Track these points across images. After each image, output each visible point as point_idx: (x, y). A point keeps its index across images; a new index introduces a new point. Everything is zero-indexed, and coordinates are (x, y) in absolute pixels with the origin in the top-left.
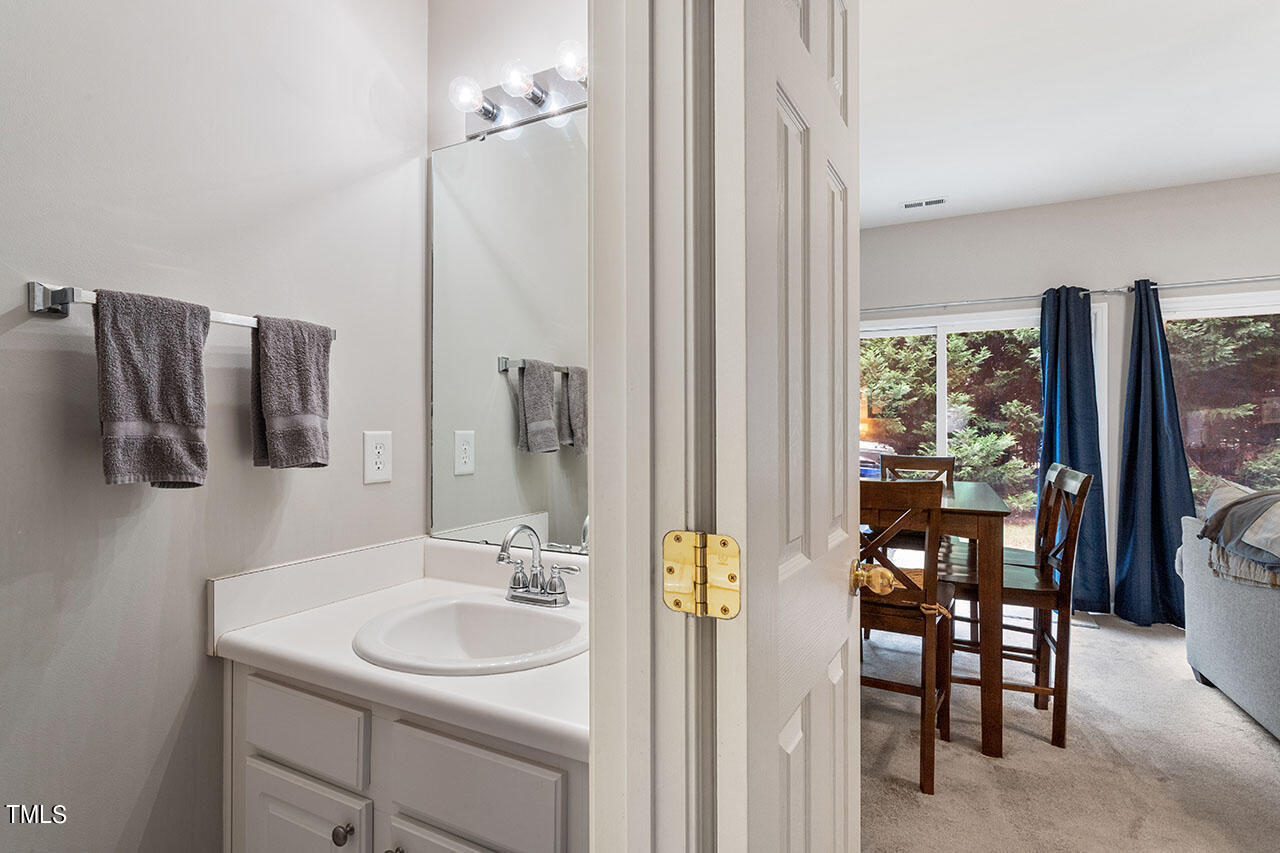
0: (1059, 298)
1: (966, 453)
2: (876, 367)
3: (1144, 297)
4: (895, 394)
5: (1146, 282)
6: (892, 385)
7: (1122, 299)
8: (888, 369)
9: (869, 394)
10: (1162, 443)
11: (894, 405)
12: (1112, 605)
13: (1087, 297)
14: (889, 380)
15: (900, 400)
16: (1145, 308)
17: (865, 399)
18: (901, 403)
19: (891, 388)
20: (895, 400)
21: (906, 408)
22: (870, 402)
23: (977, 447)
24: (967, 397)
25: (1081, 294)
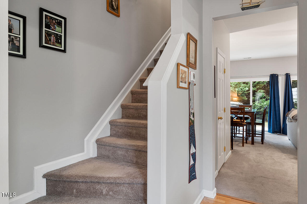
0: (272, 76)
1: (262, 105)
2: (240, 83)
3: (288, 76)
4: (244, 90)
5: (287, 73)
6: (244, 88)
7: (284, 76)
8: (243, 84)
9: (238, 90)
10: (290, 103)
11: (244, 93)
12: (282, 132)
13: (278, 76)
14: (243, 87)
15: (246, 91)
16: (287, 78)
17: (237, 91)
18: (246, 92)
19: (243, 88)
20: (244, 92)
21: (247, 94)
22: (238, 92)
23: (265, 103)
24: (263, 91)
25: (277, 75)
